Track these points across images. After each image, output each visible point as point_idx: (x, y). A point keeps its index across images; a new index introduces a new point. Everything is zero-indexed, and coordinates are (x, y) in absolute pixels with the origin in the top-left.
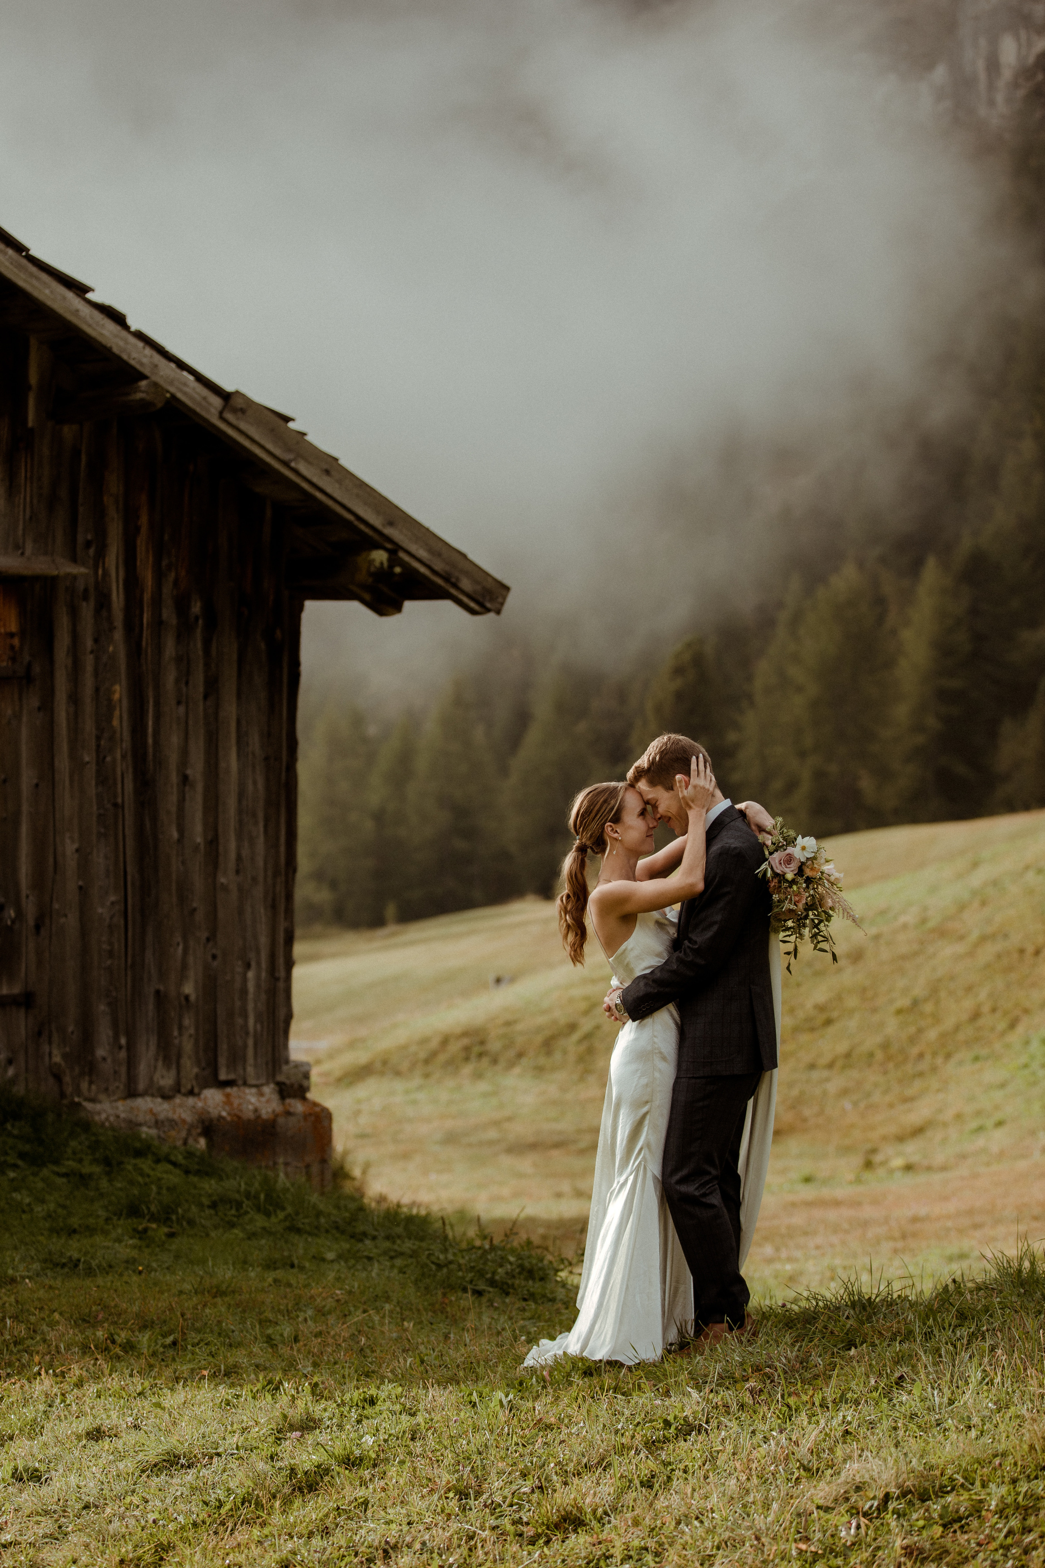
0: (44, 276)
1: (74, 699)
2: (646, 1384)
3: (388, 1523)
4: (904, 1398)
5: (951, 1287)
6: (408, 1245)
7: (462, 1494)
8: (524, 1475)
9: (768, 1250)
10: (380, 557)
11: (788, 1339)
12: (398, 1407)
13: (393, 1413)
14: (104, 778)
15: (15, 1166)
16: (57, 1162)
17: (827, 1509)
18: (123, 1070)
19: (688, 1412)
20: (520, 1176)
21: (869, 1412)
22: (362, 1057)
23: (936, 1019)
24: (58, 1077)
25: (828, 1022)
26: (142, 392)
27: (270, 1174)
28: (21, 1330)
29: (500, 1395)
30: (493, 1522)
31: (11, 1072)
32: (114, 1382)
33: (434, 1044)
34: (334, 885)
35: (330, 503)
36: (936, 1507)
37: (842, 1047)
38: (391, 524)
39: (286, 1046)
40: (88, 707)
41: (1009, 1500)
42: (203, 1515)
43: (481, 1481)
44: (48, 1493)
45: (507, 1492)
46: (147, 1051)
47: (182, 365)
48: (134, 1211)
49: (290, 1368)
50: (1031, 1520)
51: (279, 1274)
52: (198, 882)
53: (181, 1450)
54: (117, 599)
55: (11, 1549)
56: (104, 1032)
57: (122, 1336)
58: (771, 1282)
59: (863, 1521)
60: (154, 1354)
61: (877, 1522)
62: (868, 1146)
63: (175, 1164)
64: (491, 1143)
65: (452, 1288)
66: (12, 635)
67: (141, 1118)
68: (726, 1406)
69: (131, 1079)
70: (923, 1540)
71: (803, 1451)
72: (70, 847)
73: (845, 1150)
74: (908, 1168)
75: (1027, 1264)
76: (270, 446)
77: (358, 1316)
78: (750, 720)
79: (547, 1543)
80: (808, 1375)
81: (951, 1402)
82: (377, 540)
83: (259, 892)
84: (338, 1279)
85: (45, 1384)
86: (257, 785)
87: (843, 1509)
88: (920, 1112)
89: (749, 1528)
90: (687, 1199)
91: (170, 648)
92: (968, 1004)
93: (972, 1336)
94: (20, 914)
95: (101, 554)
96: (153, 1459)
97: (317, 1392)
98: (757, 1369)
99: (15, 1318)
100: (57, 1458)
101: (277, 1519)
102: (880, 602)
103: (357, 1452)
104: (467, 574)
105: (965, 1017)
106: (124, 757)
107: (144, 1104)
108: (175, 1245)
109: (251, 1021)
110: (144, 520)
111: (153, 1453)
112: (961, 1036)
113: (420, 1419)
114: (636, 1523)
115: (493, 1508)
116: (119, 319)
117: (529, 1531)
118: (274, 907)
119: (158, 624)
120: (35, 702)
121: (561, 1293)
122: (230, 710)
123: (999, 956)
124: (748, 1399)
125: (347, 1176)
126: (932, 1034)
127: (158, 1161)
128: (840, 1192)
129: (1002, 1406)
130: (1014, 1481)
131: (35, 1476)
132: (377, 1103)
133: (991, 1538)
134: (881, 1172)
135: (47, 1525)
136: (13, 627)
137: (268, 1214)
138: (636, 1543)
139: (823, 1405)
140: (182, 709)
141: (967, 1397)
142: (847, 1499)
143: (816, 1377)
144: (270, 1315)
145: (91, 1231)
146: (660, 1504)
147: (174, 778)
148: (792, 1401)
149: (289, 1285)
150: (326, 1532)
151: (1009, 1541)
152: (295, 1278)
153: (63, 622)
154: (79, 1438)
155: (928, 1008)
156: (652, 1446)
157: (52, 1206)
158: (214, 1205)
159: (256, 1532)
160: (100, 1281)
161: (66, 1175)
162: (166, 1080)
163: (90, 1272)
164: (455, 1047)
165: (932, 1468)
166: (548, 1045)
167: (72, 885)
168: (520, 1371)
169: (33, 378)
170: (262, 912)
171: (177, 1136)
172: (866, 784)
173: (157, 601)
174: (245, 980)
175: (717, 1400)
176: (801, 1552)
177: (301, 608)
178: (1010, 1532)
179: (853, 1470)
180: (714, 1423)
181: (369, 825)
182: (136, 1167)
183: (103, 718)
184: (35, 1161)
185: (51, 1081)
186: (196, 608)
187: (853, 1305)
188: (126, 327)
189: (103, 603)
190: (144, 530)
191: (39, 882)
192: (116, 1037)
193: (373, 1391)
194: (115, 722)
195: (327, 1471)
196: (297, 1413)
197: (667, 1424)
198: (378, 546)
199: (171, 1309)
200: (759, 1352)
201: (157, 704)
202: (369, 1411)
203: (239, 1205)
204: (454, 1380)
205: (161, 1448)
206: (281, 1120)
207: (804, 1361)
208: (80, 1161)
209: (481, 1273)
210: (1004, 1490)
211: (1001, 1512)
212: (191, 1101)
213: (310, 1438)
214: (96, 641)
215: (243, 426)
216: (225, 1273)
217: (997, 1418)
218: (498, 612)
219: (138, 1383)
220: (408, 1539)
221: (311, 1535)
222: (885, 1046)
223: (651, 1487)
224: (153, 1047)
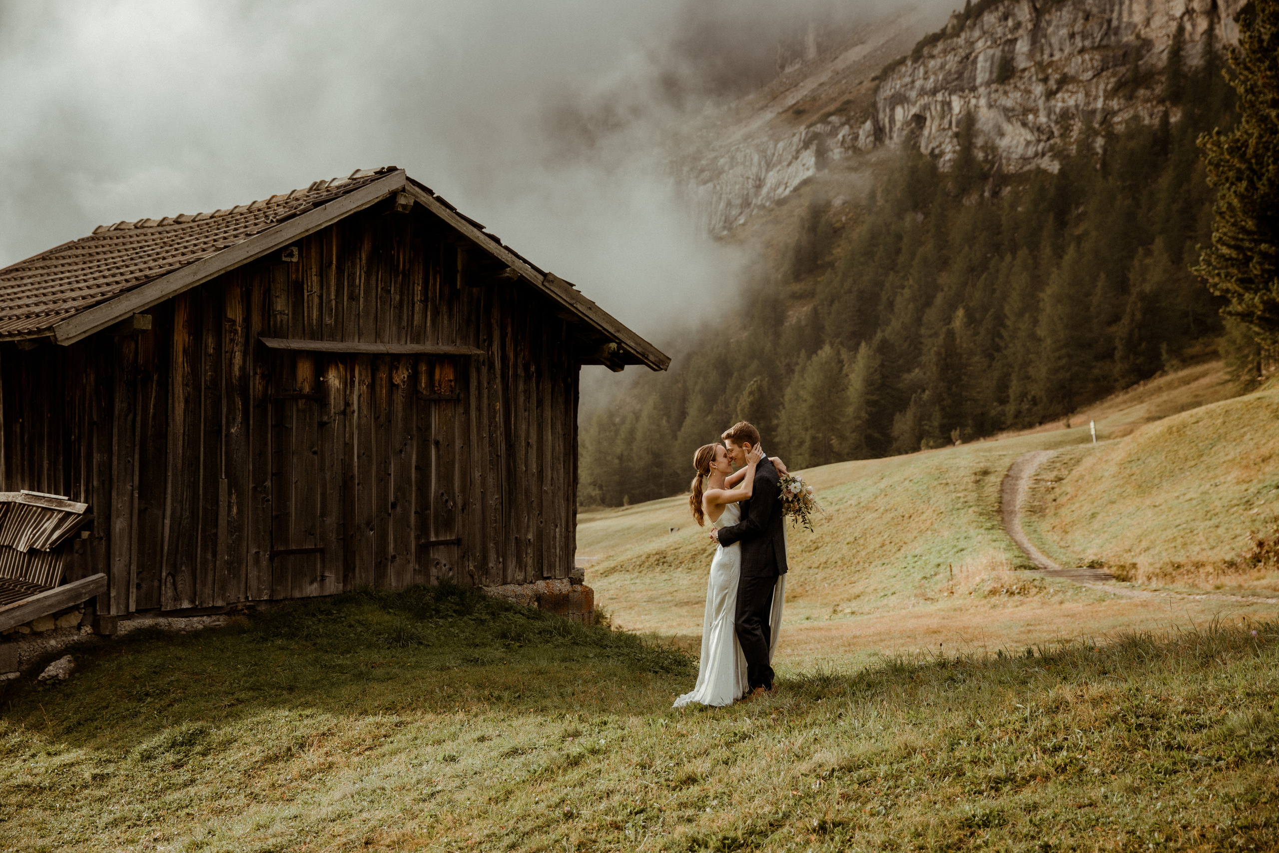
0: (463, 221)
1: (479, 409)
2: (727, 716)
3: (609, 780)
4: (842, 723)
5: (864, 671)
6: (626, 650)
7: (643, 767)
8: (671, 758)
9: (789, 651)
10: (613, 345)
11: (791, 695)
12: (616, 726)
13: (614, 728)
14: (492, 444)
15: (452, 616)
16: (470, 614)
17: (806, 775)
18: (501, 572)
19: (745, 729)
20: (680, 616)
21: (826, 730)
22: (612, 564)
23: (865, 547)
24: (472, 576)
25: (817, 548)
26: (508, 273)
27: (565, 618)
28: (451, 691)
29: (661, 720)
30: (656, 780)
31: (451, 574)
32: (491, 715)
33: (643, 558)
34: (601, 488)
35: (591, 322)
36: (855, 775)
37: (823, 560)
38: (618, 331)
39: (573, 561)
40: (485, 412)
41: (889, 772)
42: (528, 777)
43: (652, 760)
44: (459, 767)
45: (663, 766)
46: (512, 565)
47: (525, 261)
48: (504, 636)
49: (570, 707)
50: (899, 782)
51: (567, 664)
52: (534, 489)
53: (519, 746)
54: (498, 365)
55: (441, 794)
56: (492, 556)
57: (496, 693)
58: (790, 665)
59: (822, 781)
60: (510, 701)
61: (829, 782)
62: (835, 603)
63: (523, 615)
64: (668, 602)
65: (644, 670)
66: (451, 381)
67: (509, 594)
68: (762, 726)
69: (505, 576)
70: (850, 791)
71: (796, 748)
72: (477, 474)
73: (825, 605)
74: (853, 613)
75: (899, 662)
76: (565, 297)
77: (602, 683)
78: (783, 415)
79: (681, 789)
80: (799, 712)
81: (863, 726)
82: (613, 338)
83: (561, 493)
84: (594, 666)
85: (461, 716)
86: (560, 447)
87: (813, 775)
88: (858, 588)
89: (771, 784)
90: (746, 631)
91: (521, 387)
92: (879, 540)
93: (873, 695)
94: (455, 503)
95: (490, 345)
96: (506, 751)
97: (581, 719)
98: (777, 709)
99: (448, 685)
100: (464, 750)
101: (560, 779)
102: (841, 362)
103: (597, 747)
104: (652, 353)
105: (878, 546)
106: (501, 434)
107: (510, 588)
108: (522, 651)
109: (558, 551)
110: (509, 329)
111: (506, 748)
112: (876, 554)
113: (626, 732)
114: (720, 781)
115: (657, 773)
116: (497, 240)
117: (673, 784)
118: (568, 500)
119: (516, 375)
120: (462, 411)
121: (692, 672)
122: (548, 413)
123: (893, 518)
124: (772, 723)
125: (604, 617)
126: (863, 553)
127: (515, 613)
128: (821, 624)
129: (886, 728)
130: (891, 764)
131: (453, 759)
132: (618, 584)
133: (880, 790)
134: (840, 615)
135: (458, 782)
136: (451, 378)
137: (564, 637)
138: (720, 790)
139: (805, 726)
140: (527, 413)
141: (870, 724)
142: (815, 771)
143: (803, 713)
144: (562, 683)
145: (484, 645)
146: (731, 772)
147: (523, 444)
148: (791, 724)
149: (572, 669)
150: (582, 785)
151: (889, 792)
152: (575, 666)
153: (474, 375)
154: (474, 741)
155: (861, 541)
156: (728, 745)
157: (468, 634)
158: (540, 633)
159: (551, 785)
160: (487, 668)
161: (474, 620)
162: (520, 577)
163: (483, 664)
164: (652, 559)
165: (854, 757)
166: (693, 558)
167: (478, 491)
168: (671, 710)
169: (459, 267)
170: (563, 503)
171: (525, 602)
172: (834, 442)
173: (515, 366)
174: (555, 532)
175: (758, 723)
176: (794, 796)
177: (580, 369)
178: (889, 788)
179: (818, 757)
180: (756, 734)
181: (616, 461)
182: (506, 616)
183: (492, 418)
184: (461, 613)
185: (469, 578)
186: (533, 369)
187: (820, 680)
188: (500, 244)
189: (491, 366)
190: (509, 335)
191: (463, 490)
192: (498, 558)
193: (606, 719)
194: (497, 419)
195: (583, 756)
196: (571, 729)
197: (735, 734)
198: (613, 341)
199: (518, 681)
200: (778, 701)
201: (516, 411)
202: (603, 728)
203: (551, 632)
204: (642, 713)
205: (510, 746)
206: (571, 594)
207: (797, 706)
208: (481, 613)
209: (657, 663)
210: (886, 768)
211: (885, 778)
212: (531, 586)
213: (577, 741)
214: (488, 383)
215: (552, 288)
216: (543, 664)
217: (884, 734)
218: (666, 370)
219: (502, 715)
220: (618, 788)
221: (575, 786)
222: (842, 559)
223: (727, 764)
224: (514, 563)
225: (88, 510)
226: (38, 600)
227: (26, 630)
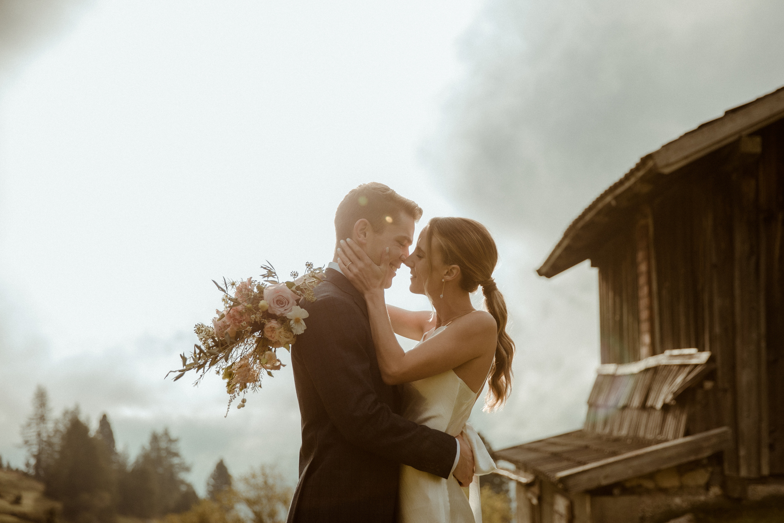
225: (711, 360)
226: (656, 451)
227: (649, 484)
